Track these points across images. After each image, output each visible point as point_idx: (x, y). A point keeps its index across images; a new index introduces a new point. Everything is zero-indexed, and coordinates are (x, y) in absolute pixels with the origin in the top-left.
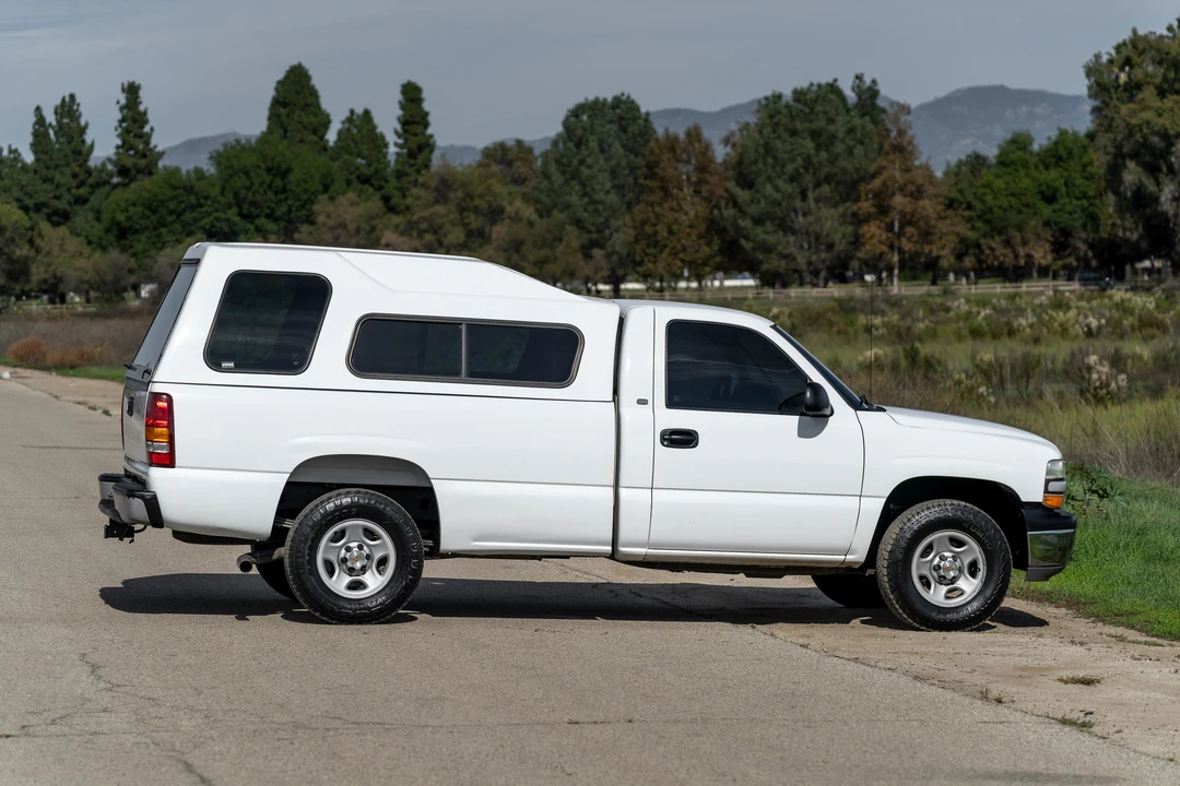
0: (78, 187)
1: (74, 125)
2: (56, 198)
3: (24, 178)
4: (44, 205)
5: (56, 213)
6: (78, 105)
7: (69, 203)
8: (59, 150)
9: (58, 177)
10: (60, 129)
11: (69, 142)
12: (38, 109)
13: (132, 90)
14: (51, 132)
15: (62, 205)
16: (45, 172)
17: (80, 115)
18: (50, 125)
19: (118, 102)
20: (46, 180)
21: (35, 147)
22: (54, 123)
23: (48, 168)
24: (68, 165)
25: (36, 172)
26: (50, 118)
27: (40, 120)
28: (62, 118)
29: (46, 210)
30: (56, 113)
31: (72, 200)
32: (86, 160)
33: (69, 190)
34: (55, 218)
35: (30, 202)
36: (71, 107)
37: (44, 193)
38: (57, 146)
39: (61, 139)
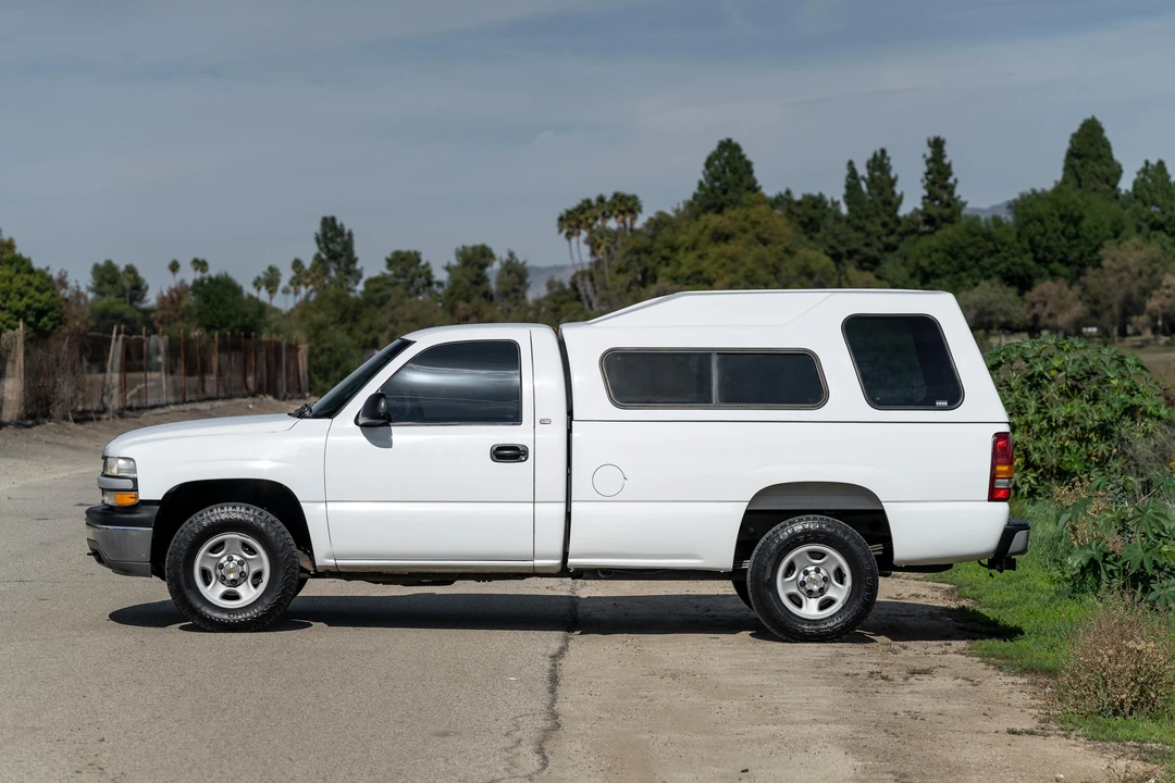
0: (888, 235)
1: (884, 178)
2: (867, 245)
3: (838, 228)
4: (856, 252)
5: (866, 259)
6: (889, 159)
7: (879, 250)
8: (871, 201)
9: (869, 227)
10: (872, 182)
11: (880, 194)
12: (851, 164)
13: (937, 145)
14: (864, 186)
15: (872, 252)
16: (857, 222)
17: (890, 168)
18: (863, 178)
19: (924, 156)
20: (858, 229)
21: (848, 198)
22: (867, 176)
23: (860, 218)
24: (878, 214)
25: (848, 221)
26: (862, 171)
27: (853, 174)
28: (874, 171)
29: (857, 257)
30: (868, 167)
31: (881, 247)
32: (896, 210)
33: (879, 237)
34: (866, 264)
35: (842, 250)
36: (882, 161)
37: (856, 240)
38: (869, 197)
39: (873, 191)
